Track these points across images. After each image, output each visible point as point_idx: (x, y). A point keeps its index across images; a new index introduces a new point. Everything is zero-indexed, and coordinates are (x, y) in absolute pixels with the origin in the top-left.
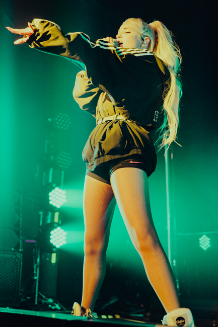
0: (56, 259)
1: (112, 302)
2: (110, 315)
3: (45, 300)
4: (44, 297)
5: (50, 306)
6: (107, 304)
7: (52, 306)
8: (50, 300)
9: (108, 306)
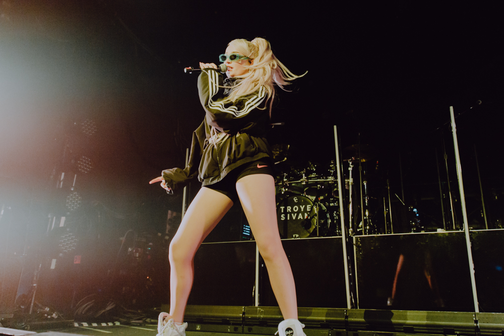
0: (56, 265)
1: (108, 308)
2: (110, 322)
3: (41, 308)
4: (40, 305)
5: (46, 315)
6: (103, 311)
7: (48, 315)
8: (47, 309)
9: (104, 313)
